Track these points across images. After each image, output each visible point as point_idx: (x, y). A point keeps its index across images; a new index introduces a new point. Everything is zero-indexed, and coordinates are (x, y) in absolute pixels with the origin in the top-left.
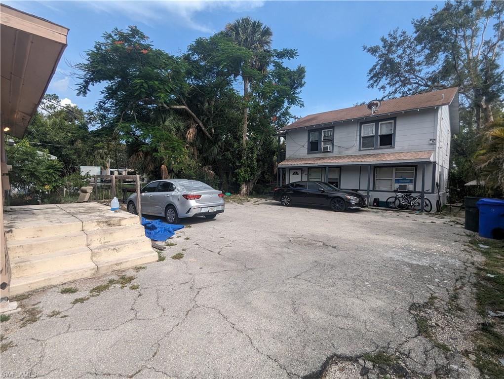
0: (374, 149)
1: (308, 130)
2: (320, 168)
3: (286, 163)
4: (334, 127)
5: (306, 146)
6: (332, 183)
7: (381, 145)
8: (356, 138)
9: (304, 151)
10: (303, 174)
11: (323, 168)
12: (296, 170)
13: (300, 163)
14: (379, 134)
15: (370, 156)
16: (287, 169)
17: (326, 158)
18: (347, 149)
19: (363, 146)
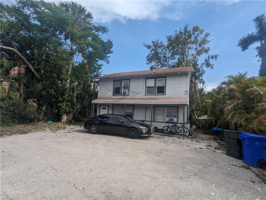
0: (154, 95)
1: (114, 80)
2: (120, 105)
3: (98, 101)
4: (130, 79)
5: (112, 91)
6: (128, 116)
7: (158, 93)
8: (143, 87)
9: (110, 94)
10: (109, 109)
11: (122, 106)
12: (105, 106)
13: (107, 101)
14: (157, 86)
15: (152, 99)
16: (98, 105)
17: (125, 99)
18: (138, 93)
19: (147, 92)
